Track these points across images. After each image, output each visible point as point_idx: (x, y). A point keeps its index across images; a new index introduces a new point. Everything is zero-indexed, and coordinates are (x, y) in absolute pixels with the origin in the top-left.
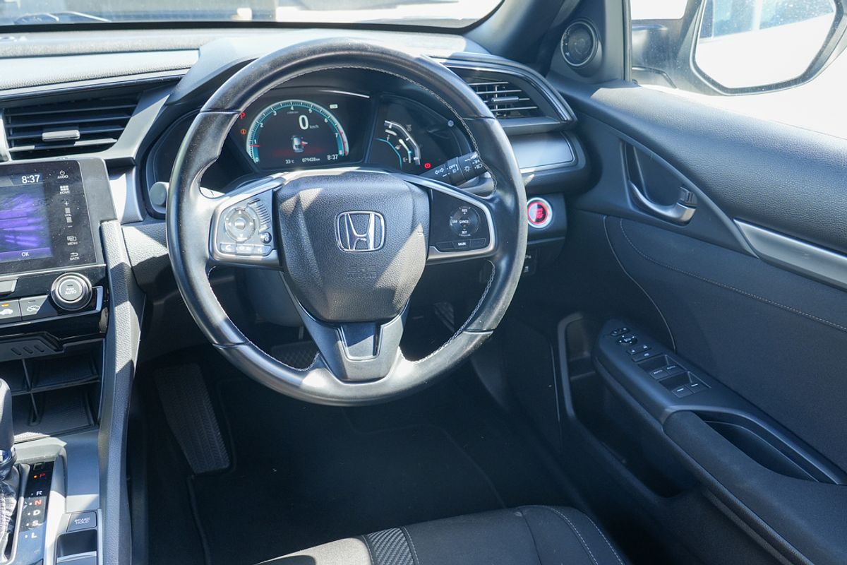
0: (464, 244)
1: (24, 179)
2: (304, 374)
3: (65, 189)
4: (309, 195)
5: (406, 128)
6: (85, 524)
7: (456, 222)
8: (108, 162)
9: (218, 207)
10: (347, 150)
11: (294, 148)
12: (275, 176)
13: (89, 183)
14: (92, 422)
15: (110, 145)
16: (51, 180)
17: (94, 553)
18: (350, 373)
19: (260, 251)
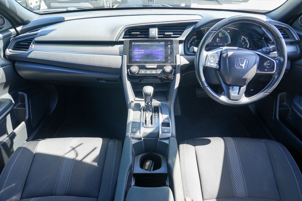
0: (267, 70)
1: (161, 43)
2: (220, 96)
3: (169, 46)
4: (230, 53)
5: (247, 38)
6: (167, 121)
7: (265, 64)
8: (179, 41)
9: (208, 54)
10: (230, 43)
11: (217, 41)
12: (221, 48)
13: (174, 45)
14: (166, 99)
15: (179, 37)
16: (167, 44)
17: (169, 128)
18: (231, 98)
19: (215, 65)
